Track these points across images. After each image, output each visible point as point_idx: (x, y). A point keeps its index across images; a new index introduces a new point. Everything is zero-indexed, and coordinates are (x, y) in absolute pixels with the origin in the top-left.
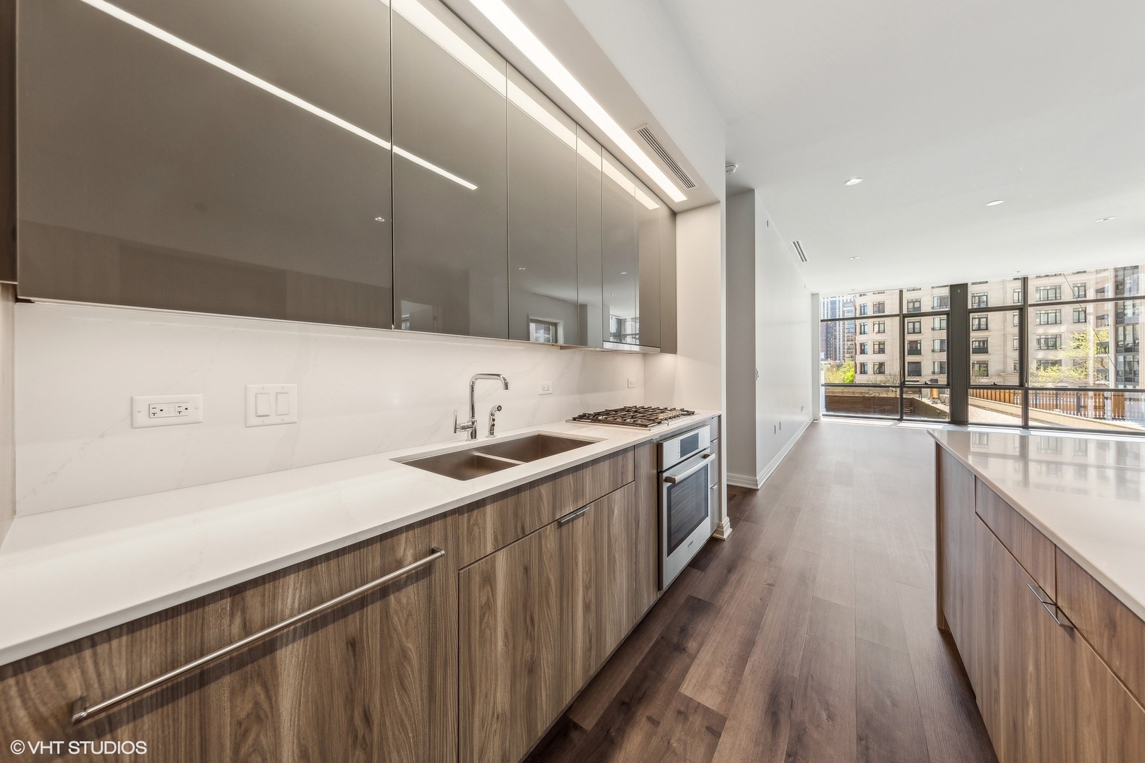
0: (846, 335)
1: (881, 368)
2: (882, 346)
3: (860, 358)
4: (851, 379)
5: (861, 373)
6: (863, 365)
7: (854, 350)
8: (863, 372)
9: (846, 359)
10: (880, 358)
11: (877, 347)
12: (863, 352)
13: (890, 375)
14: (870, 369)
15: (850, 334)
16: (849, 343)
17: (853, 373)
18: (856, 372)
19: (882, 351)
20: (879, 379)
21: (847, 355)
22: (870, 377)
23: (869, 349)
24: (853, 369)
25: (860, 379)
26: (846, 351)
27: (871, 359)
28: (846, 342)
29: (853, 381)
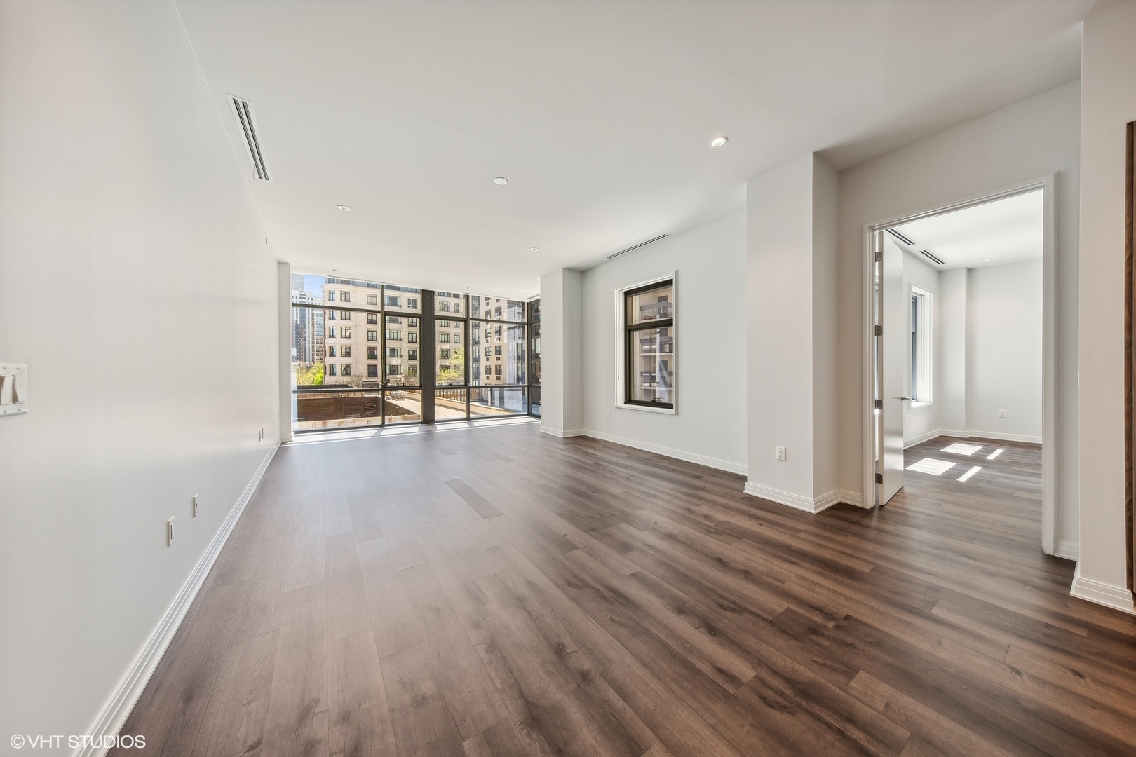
0: (315, 338)
1: (346, 370)
2: (348, 350)
3: (329, 361)
4: (320, 380)
5: (330, 374)
6: (332, 367)
7: (323, 353)
8: (332, 374)
9: (316, 361)
10: (346, 360)
11: (344, 350)
12: (332, 354)
13: (355, 376)
14: (338, 370)
15: (319, 337)
16: (319, 345)
17: (322, 375)
18: (325, 374)
19: (348, 354)
20: (346, 379)
21: (316, 357)
22: (338, 379)
23: (337, 351)
24: (322, 371)
25: (330, 380)
26: (315, 353)
27: (338, 361)
28: (315, 345)
29: (322, 382)
